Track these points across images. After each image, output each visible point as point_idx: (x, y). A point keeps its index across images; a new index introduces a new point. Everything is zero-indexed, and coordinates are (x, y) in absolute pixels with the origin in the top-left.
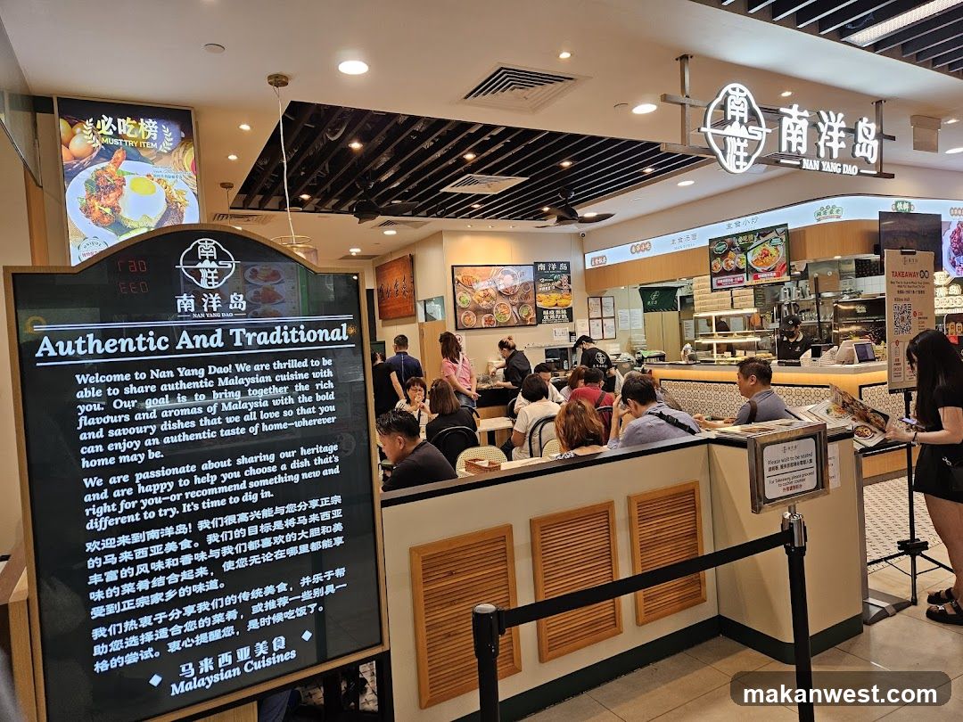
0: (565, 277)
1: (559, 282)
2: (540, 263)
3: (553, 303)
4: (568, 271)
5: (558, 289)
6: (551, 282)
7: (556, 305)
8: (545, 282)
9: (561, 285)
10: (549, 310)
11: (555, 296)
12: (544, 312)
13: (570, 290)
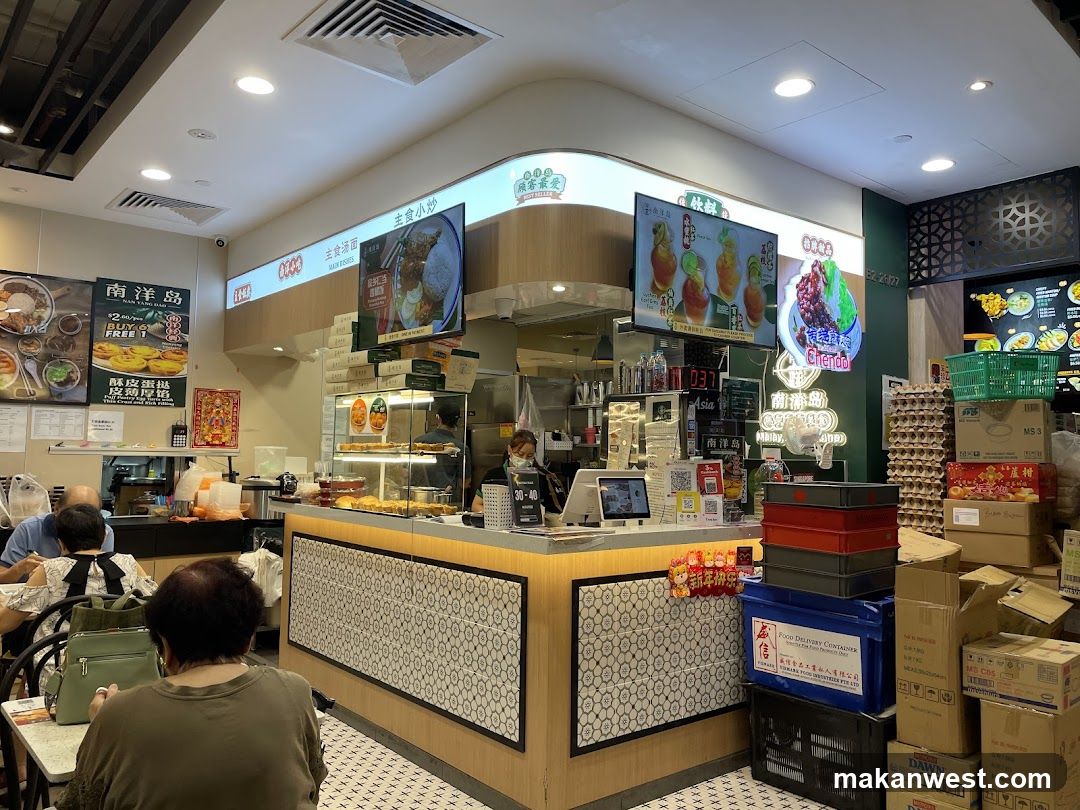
0: (174, 318)
1: (157, 326)
2: (112, 282)
3: (136, 363)
4: (184, 307)
5: (154, 339)
6: (138, 323)
7: (146, 369)
8: (122, 322)
9: (164, 331)
10: (125, 378)
11: (143, 351)
12: (112, 381)
13: (185, 345)
